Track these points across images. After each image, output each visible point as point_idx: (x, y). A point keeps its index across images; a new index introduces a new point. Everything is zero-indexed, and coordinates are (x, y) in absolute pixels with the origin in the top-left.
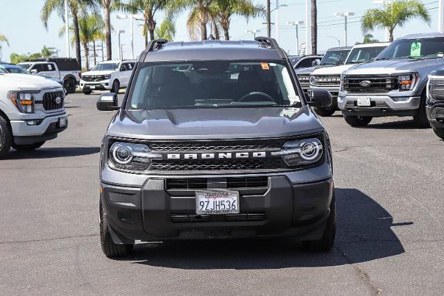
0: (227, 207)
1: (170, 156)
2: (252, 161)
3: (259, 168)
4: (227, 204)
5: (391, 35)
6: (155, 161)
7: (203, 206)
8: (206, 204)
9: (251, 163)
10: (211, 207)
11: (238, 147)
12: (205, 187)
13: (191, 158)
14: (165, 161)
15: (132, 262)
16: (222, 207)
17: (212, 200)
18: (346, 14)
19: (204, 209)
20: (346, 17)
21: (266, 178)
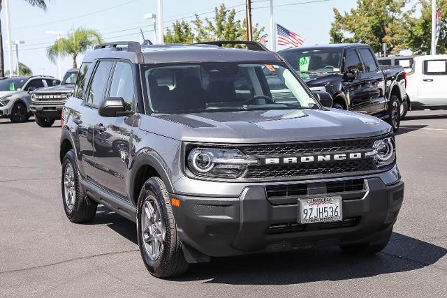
0: (330, 214)
1: (268, 161)
2: (348, 163)
3: (354, 170)
4: (330, 210)
5: (75, 62)
6: (252, 167)
7: (307, 214)
8: (309, 212)
9: (348, 166)
10: (314, 214)
11: (335, 149)
12: (305, 193)
13: (290, 162)
14: (263, 166)
15: (203, 281)
16: (325, 214)
17: (315, 207)
18: (18, 42)
19: (308, 218)
20: (17, 45)
21: (362, 181)
